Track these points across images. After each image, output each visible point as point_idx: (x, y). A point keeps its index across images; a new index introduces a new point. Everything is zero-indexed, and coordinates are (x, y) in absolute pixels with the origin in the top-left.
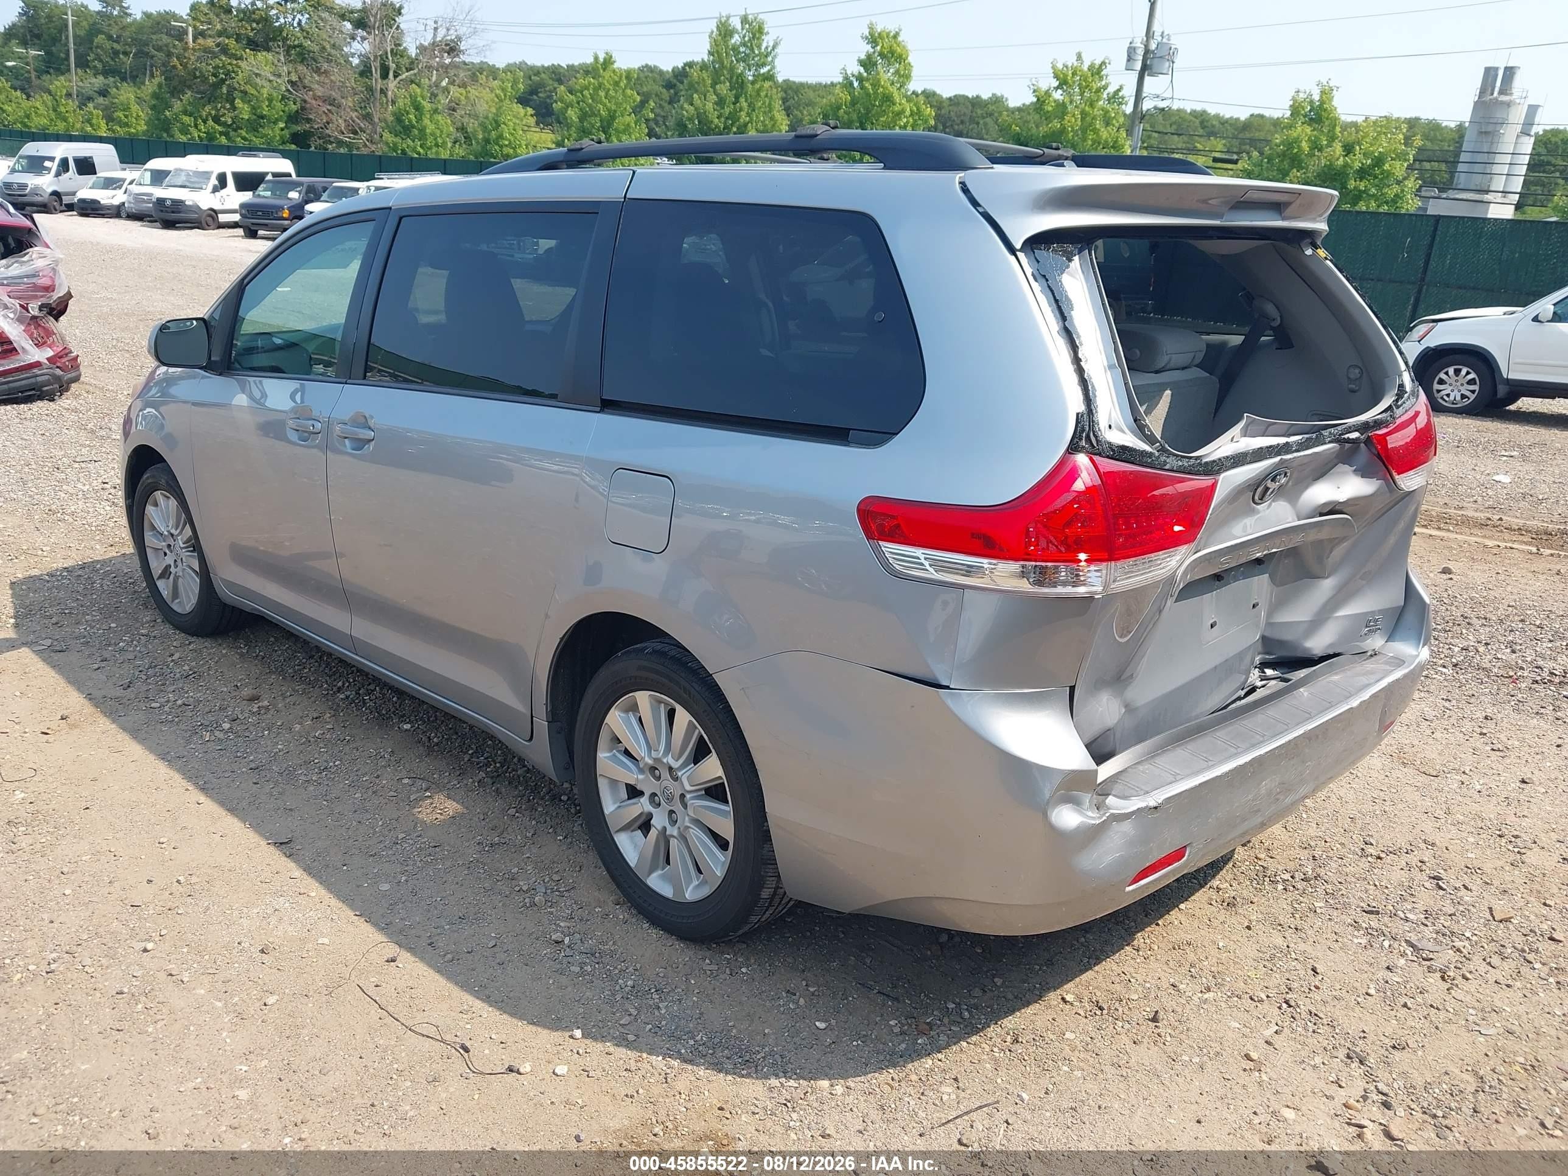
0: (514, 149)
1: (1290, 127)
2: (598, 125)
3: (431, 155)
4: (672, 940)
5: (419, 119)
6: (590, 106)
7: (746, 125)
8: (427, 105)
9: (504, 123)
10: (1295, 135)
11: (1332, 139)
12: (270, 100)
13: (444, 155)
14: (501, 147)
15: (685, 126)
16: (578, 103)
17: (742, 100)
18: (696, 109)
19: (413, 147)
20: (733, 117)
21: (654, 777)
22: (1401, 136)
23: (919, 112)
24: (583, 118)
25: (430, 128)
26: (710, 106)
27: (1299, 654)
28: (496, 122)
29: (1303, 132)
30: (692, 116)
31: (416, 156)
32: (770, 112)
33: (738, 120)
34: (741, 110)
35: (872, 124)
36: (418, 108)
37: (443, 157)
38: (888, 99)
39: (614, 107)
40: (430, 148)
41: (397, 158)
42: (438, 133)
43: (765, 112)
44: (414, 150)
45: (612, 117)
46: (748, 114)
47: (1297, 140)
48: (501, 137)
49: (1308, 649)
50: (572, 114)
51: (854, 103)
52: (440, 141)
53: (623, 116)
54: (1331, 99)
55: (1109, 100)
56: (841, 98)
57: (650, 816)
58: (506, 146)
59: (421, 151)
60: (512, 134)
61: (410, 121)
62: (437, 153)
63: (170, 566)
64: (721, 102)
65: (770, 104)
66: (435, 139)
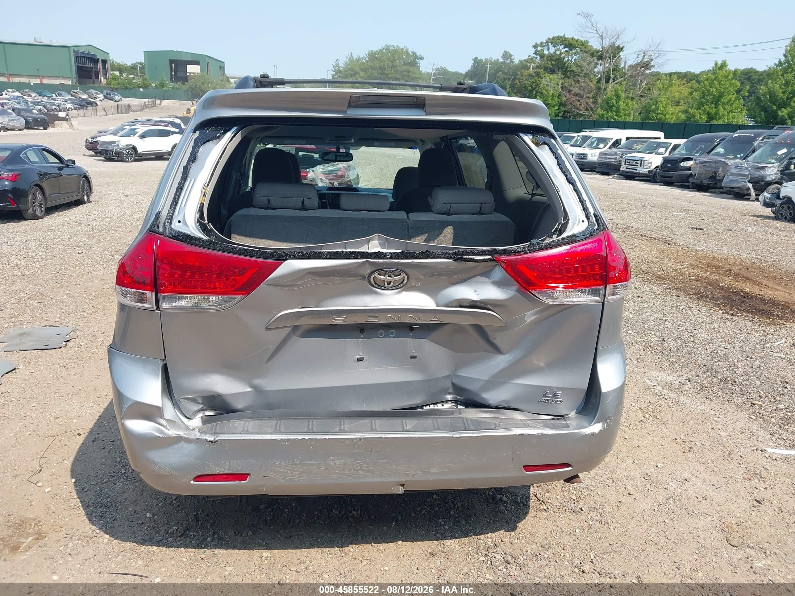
0: (665, 116)
2: (711, 100)
3: (621, 120)
5: (617, 102)
8: (623, 95)
9: (661, 102)
12: (553, 96)
13: (629, 119)
14: (658, 115)
15: (761, 99)
16: (702, 89)
18: (769, 89)
19: (611, 116)
25: (623, 106)
26: (777, 87)
28: (656, 101)
30: (766, 93)
31: (613, 120)
36: (618, 97)
39: (723, 90)
40: (621, 116)
41: (604, 122)
42: (627, 108)
44: (612, 117)
48: (658, 109)
52: (627, 112)
58: (661, 114)
59: (616, 118)
61: (613, 103)
62: (625, 118)
66: (625, 111)
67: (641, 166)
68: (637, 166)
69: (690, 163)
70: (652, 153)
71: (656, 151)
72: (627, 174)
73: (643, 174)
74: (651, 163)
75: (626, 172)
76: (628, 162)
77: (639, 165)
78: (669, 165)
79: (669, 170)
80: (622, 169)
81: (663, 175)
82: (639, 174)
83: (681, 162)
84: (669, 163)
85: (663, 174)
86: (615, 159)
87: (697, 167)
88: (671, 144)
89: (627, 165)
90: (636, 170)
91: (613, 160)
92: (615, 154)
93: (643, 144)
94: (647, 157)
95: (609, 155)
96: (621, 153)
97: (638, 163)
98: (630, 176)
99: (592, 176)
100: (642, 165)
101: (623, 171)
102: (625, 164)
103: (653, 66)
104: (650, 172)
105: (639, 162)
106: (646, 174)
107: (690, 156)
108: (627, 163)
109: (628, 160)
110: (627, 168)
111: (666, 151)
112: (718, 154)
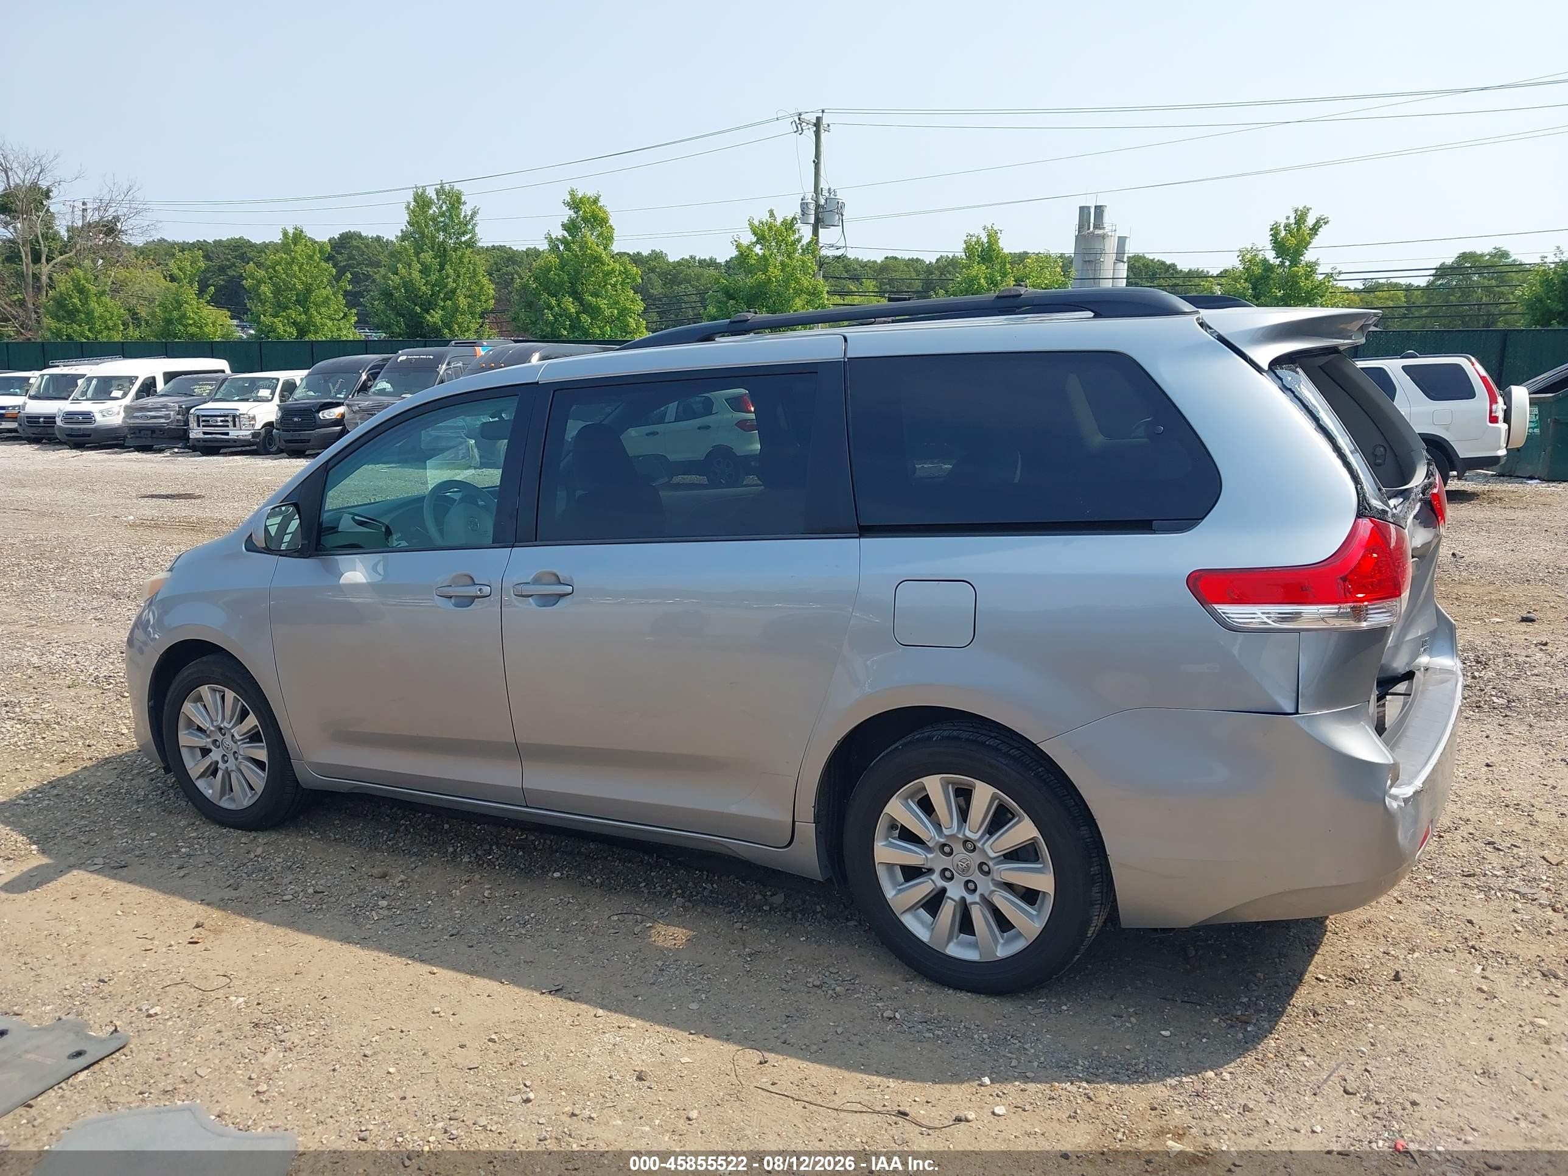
0: (201, 328)
1: (968, 267)
2: (295, 298)
3: (103, 338)
4: (983, 999)
5: (85, 303)
6: (284, 281)
7: (453, 291)
8: (92, 288)
9: (186, 302)
10: (974, 273)
11: (1004, 275)
13: (117, 338)
14: (185, 326)
15: (392, 295)
16: (270, 278)
17: (447, 267)
18: (401, 278)
19: (80, 332)
20: (441, 283)
21: (945, 854)
22: (1059, 269)
23: (626, 271)
24: (277, 292)
25: (98, 311)
26: (416, 275)
27: (1390, 674)
28: (177, 301)
29: (979, 270)
30: (399, 284)
31: (85, 341)
32: (474, 277)
33: (446, 287)
34: (448, 277)
35: (583, 284)
36: (82, 291)
37: (116, 340)
38: (597, 260)
39: (310, 281)
40: (101, 332)
41: (63, 344)
42: (108, 315)
43: (470, 278)
44: (82, 335)
45: (309, 290)
46: (454, 281)
47: (976, 278)
48: (184, 316)
49: (1397, 669)
50: (266, 289)
51: (563, 266)
52: (110, 324)
53: (319, 289)
54: (997, 242)
55: (803, 250)
56: (550, 262)
57: (944, 890)
58: (191, 325)
59: (90, 335)
60: (196, 313)
61: (74, 305)
62: (109, 336)
63: (217, 763)
64: (425, 271)
65: (474, 270)
66: (105, 322)
67: (235, 426)
68: (228, 426)
69: (335, 413)
70: (247, 400)
71: (253, 395)
72: (209, 444)
73: (245, 441)
74: (254, 418)
75: (205, 440)
76: (203, 421)
77: (231, 424)
78: (296, 419)
79: (300, 427)
80: (192, 435)
81: (290, 438)
82: (235, 441)
83: (318, 412)
84: (296, 416)
85: (288, 436)
86: (167, 417)
87: (355, 419)
88: (278, 380)
89: (203, 426)
90: (227, 434)
91: (163, 421)
92: (165, 407)
93: (211, 385)
94: (243, 407)
95: (150, 410)
96: (177, 405)
97: (227, 421)
98: (211, 448)
99: (126, 456)
100: (237, 423)
101: (198, 440)
102: (199, 426)
103: (124, 232)
104: (255, 435)
105: (230, 419)
106: (249, 441)
107: (329, 400)
108: (201, 424)
109: (203, 416)
110: (205, 433)
111: (273, 394)
112: (382, 392)
